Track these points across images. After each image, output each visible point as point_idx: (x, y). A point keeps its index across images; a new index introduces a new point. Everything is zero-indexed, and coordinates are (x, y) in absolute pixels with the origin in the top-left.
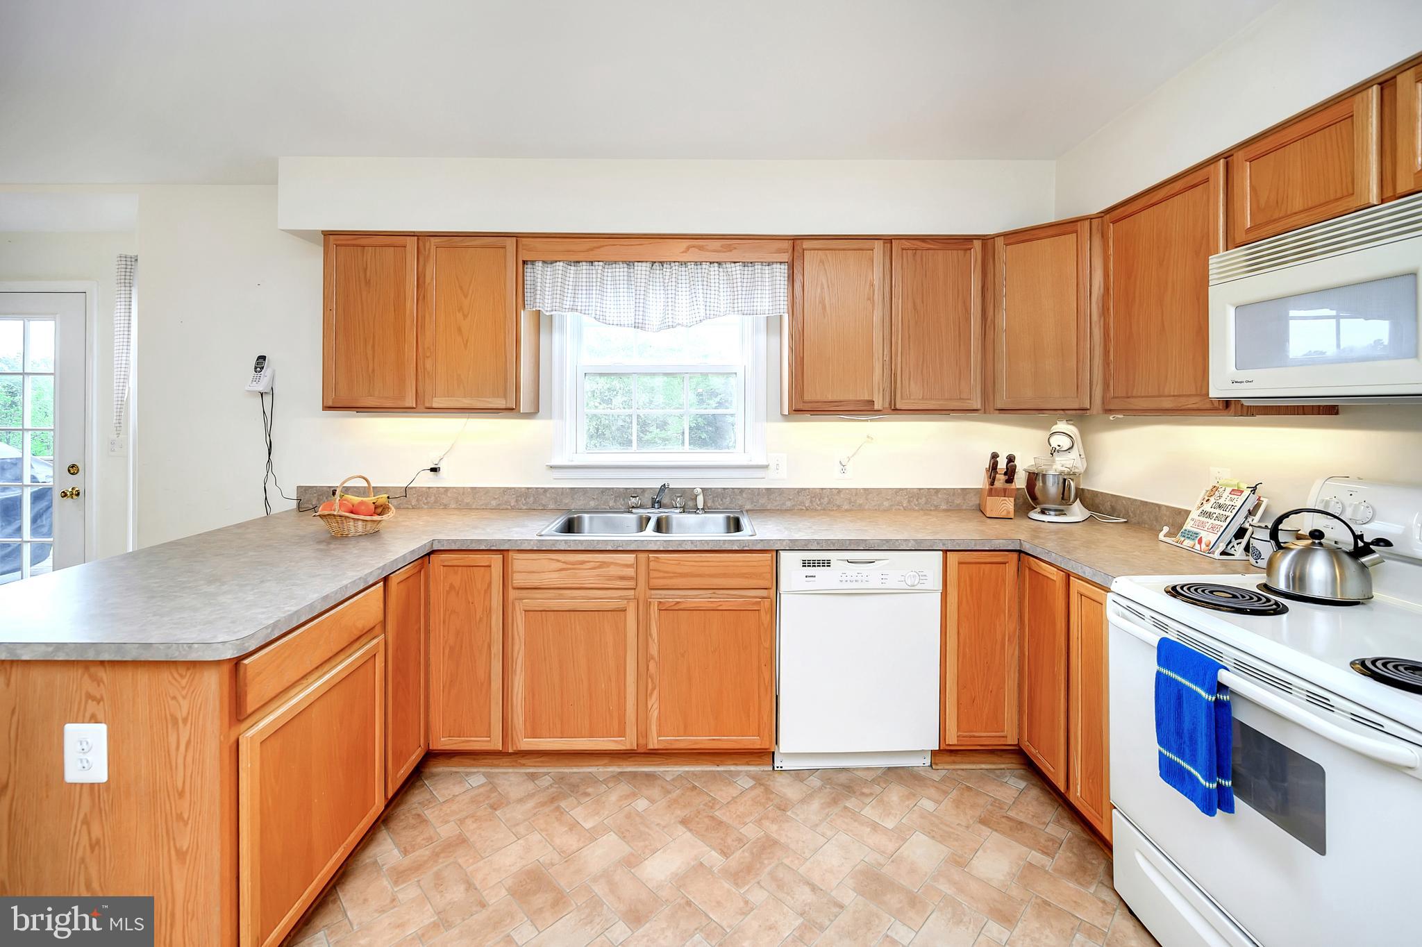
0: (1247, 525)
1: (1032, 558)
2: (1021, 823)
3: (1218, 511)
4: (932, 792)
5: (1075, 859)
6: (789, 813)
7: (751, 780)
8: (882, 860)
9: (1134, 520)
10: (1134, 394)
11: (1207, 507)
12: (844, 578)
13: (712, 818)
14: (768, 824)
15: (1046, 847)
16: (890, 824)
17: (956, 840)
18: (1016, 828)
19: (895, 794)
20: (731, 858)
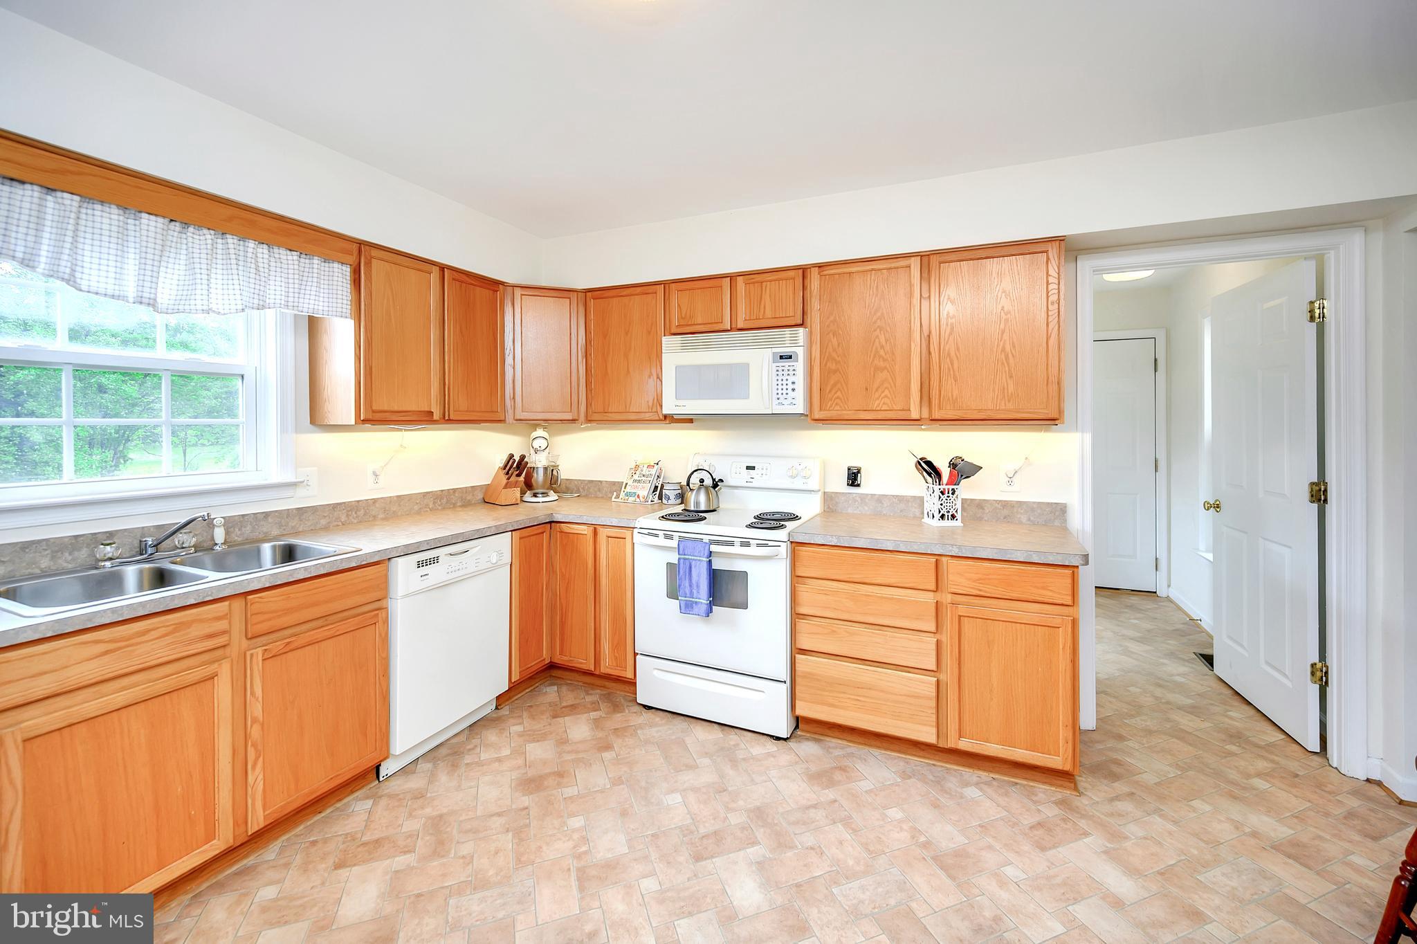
0: (657, 484)
1: (562, 524)
2: (572, 705)
3: (643, 478)
4: (512, 721)
5: (610, 705)
6: (429, 795)
7: (367, 801)
8: (523, 771)
9: (583, 494)
10: (610, 411)
11: (636, 477)
12: (450, 570)
13: (364, 844)
14: (420, 812)
15: (594, 708)
16: (506, 752)
17: (551, 734)
18: (573, 709)
19: (491, 736)
20: (417, 849)
